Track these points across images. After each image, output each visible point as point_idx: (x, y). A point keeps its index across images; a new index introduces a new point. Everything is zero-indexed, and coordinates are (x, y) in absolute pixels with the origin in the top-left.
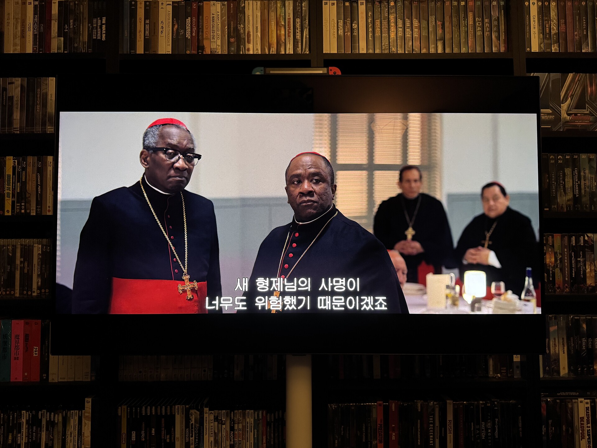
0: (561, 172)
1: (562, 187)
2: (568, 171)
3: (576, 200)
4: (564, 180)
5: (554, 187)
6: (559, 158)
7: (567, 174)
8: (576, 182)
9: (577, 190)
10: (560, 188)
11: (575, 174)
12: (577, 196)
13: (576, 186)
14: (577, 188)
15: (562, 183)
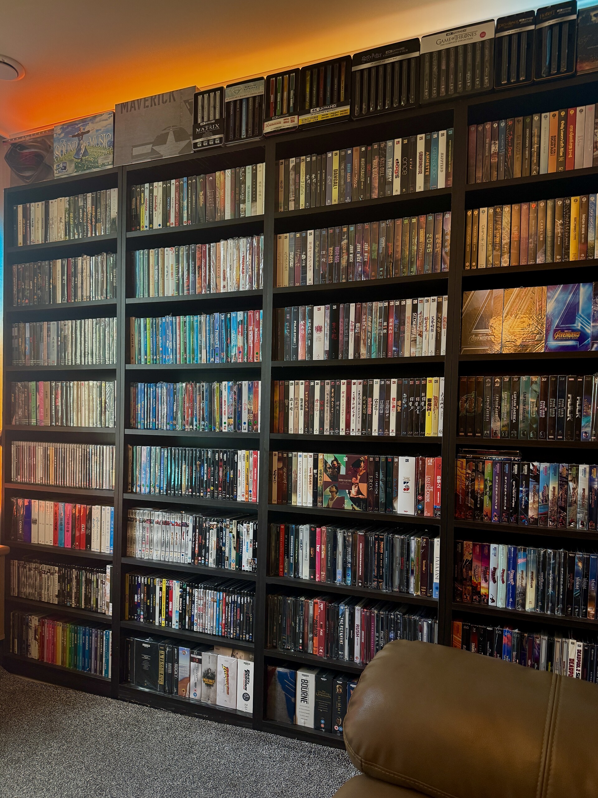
0: (497, 396)
1: (497, 411)
2: (505, 395)
3: (513, 426)
4: (500, 405)
5: (488, 412)
6: (496, 381)
7: (505, 398)
8: (515, 407)
9: (515, 416)
10: (495, 413)
11: (514, 398)
12: (514, 421)
13: (513, 411)
14: (515, 413)
15: (498, 408)
